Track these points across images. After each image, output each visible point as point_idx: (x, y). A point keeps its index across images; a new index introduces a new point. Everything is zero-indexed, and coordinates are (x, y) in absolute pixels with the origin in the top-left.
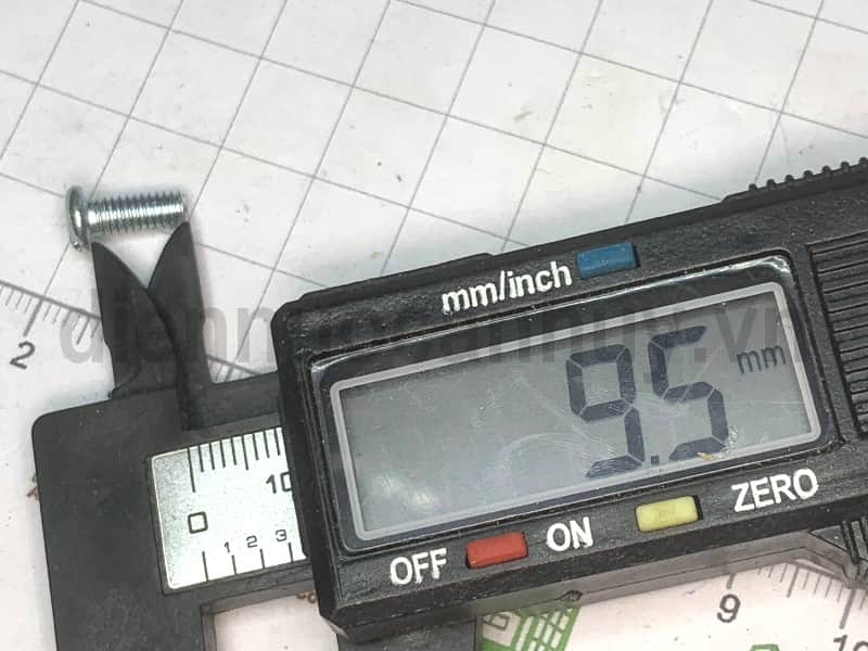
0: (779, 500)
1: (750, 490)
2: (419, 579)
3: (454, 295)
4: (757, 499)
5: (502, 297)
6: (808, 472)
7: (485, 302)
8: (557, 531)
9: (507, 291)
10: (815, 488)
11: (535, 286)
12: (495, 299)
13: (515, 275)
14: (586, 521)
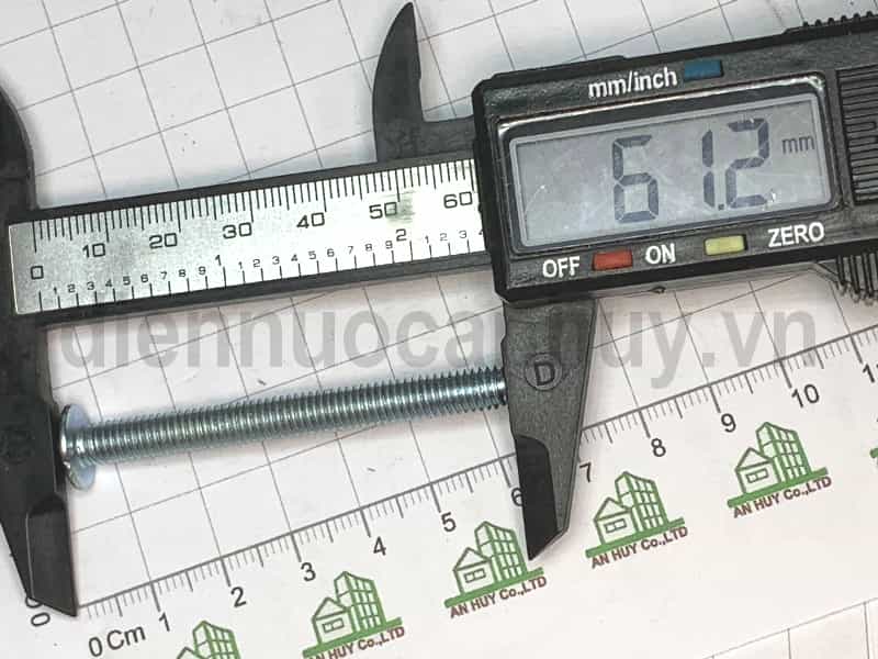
0: (797, 241)
1: (780, 233)
2: (561, 274)
4: (784, 239)
5: (629, 90)
6: (819, 225)
7: (617, 92)
9: (633, 86)
10: (822, 235)
11: (652, 83)
12: (624, 91)
13: (640, 74)
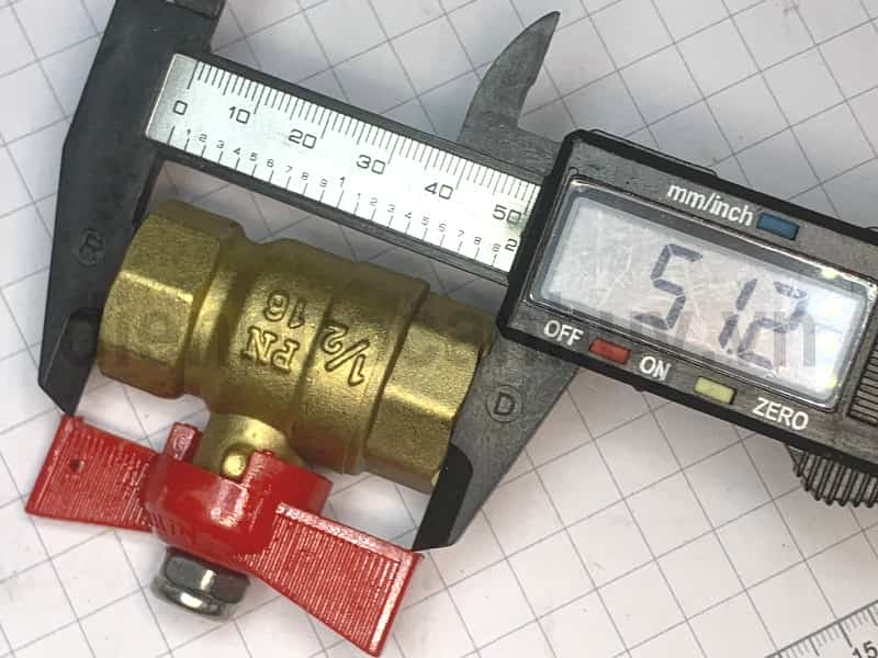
0: (780, 420)
1: (768, 405)
2: (559, 339)
3: (679, 190)
4: (768, 412)
5: (705, 208)
6: (805, 416)
7: (693, 205)
8: (650, 362)
9: (709, 207)
10: (803, 427)
11: (728, 214)
12: (699, 207)
13: (721, 200)
14: (668, 365)
